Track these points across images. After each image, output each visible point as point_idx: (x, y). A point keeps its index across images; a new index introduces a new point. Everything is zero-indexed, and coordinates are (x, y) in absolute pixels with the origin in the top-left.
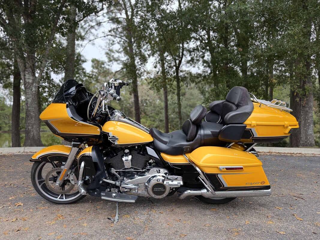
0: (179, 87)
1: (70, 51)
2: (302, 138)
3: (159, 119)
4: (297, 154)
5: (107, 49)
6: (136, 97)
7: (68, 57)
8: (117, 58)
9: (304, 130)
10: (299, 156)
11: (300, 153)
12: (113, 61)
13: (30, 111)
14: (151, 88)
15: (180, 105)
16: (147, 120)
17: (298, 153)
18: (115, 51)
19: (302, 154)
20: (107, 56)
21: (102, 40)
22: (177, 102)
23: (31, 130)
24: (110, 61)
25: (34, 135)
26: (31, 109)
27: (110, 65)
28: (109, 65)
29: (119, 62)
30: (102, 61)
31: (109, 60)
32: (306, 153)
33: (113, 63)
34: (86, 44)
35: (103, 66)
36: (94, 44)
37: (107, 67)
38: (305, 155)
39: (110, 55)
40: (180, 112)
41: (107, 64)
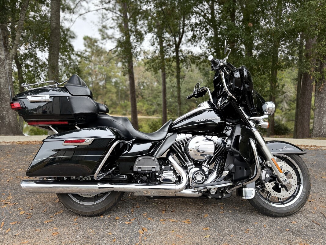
0: (178, 69)
1: (54, 23)
2: (315, 127)
3: (157, 103)
4: (311, 146)
5: (100, 25)
6: (132, 79)
7: (52, 31)
8: (112, 35)
9: (318, 118)
10: (314, 150)
11: (315, 145)
12: (107, 39)
13: (4, 93)
14: (147, 69)
15: (179, 89)
16: (144, 104)
17: (313, 145)
18: (109, 28)
19: (317, 147)
20: (100, 34)
21: (94, 14)
22: (176, 85)
23: (6, 115)
24: (104, 39)
25: (9, 121)
26: (4, 91)
27: (104, 43)
28: (102, 43)
29: (113, 40)
30: (95, 39)
31: (102, 37)
32: (322, 145)
33: (106, 41)
34: (76, 19)
35: (96, 44)
36: (84, 19)
37: (100, 45)
38: (321, 148)
39: (103, 32)
40: (179, 97)
41: (100, 42)
